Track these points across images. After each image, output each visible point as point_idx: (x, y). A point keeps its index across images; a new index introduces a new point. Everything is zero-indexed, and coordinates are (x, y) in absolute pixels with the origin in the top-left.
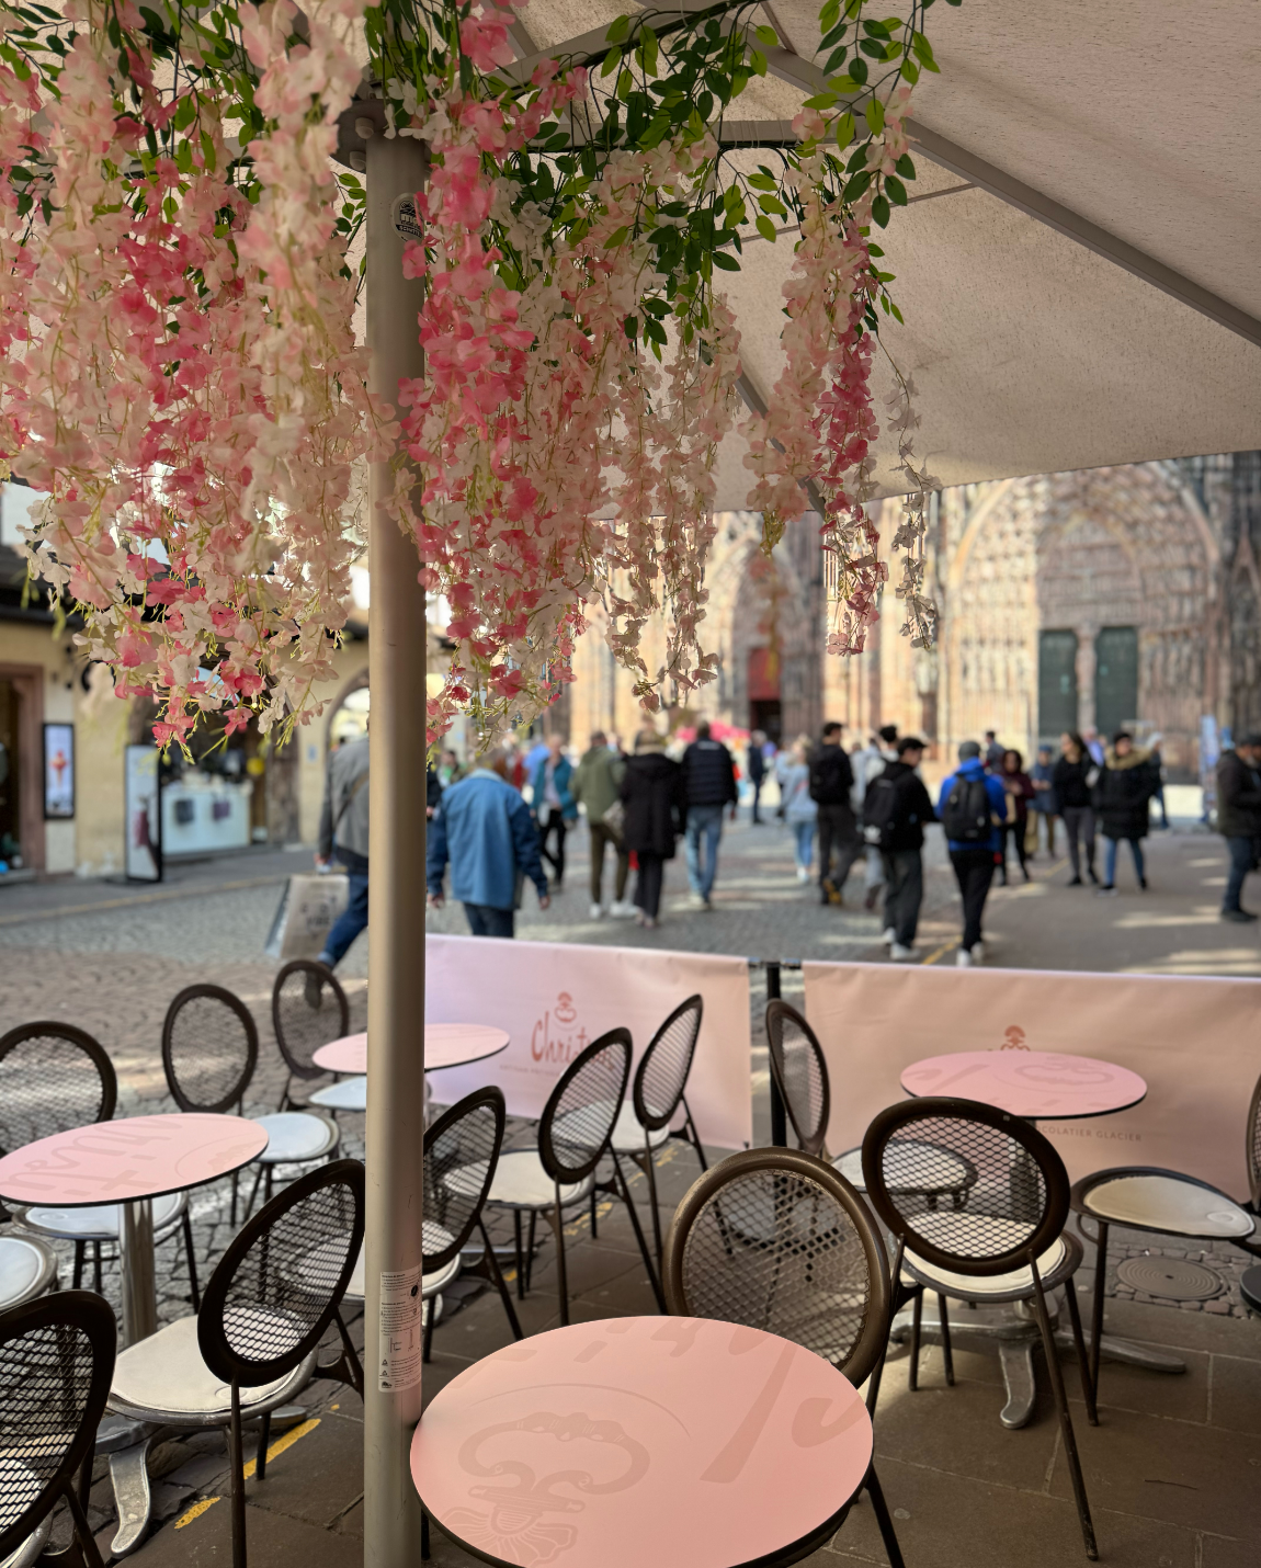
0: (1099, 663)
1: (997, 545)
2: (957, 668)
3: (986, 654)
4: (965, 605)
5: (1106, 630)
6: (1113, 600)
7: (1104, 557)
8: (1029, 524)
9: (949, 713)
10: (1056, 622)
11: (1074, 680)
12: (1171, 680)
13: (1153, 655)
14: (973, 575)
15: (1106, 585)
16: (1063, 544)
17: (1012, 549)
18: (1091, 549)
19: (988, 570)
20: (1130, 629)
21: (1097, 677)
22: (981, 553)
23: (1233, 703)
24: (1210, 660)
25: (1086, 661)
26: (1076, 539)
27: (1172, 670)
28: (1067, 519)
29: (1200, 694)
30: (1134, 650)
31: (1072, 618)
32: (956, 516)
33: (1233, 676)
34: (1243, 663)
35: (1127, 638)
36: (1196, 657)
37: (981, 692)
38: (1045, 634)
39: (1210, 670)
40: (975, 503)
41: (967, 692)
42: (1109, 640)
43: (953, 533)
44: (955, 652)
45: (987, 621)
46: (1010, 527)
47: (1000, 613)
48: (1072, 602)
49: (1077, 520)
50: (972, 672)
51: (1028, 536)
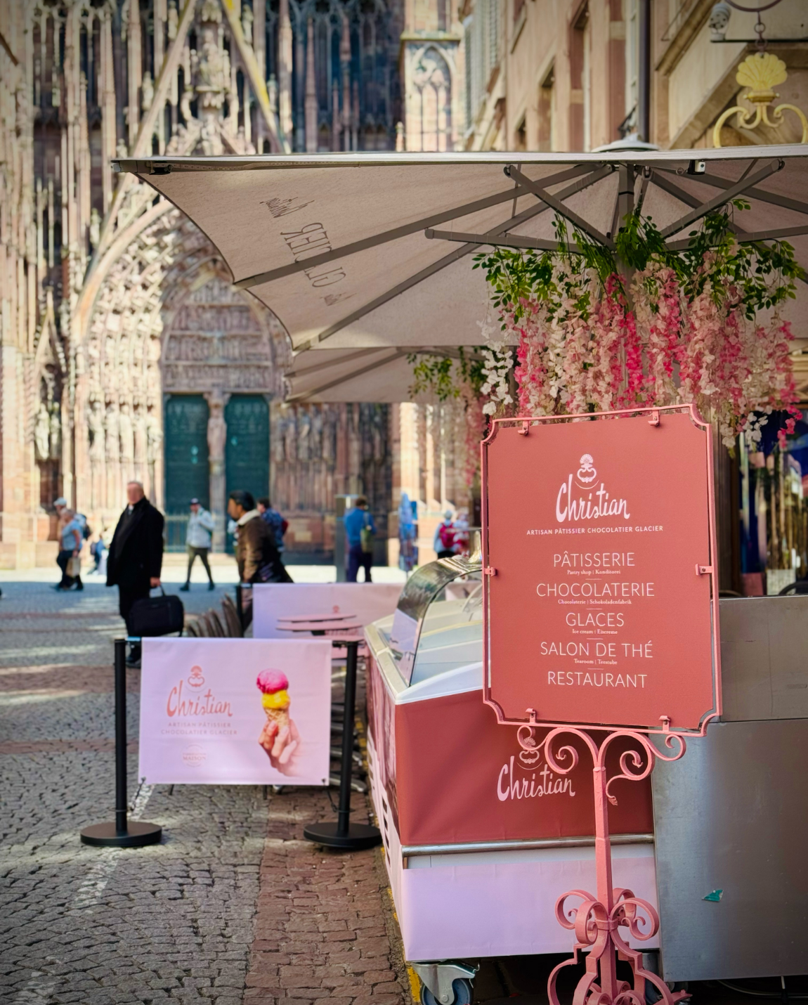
0: (229, 435)
1: (123, 298)
2: (82, 434)
3: (113, 417)
4: (91, 362)
5: (236, 397)
6: (243, 366)
7: (233, 319)
8: (156, 277)
9: (74, 483)
10: (183, 386)
11: (205, 450)
12: (303, 454)
13: (285, 426)
14: (98, 328)
15: (235, 349)
16: (190, 301)
17: (139, 303)
18: (220, 309)
19: (113, 323)
20: (259, 398)
21: (227, 448)
22: (107, 306)
23: (362, 478)
24: (340, 435)
25: (217, 432)
26: (204, 298)
27: (304, 444)
28: (196, 275)
29: (332, 469)
30: (265, 419)
31: (202, 384)
32: (77, 259)
33: (362, 452)
34: (371, 439)
35: (257, 408)
36: (327, 431)
37: (108, 460)
38: (172, 399)
39: (340, 445)
40: (101, 249)
41: (93, 461)
42: (238, 409)
43: (75, 280)
44: (79, 415)
45: (114, 383)
46: (137, 278)
47: (127, 373)
48: (201, 366)
49: (205, 278)
50: (99, 437)
51: (154, 289)
